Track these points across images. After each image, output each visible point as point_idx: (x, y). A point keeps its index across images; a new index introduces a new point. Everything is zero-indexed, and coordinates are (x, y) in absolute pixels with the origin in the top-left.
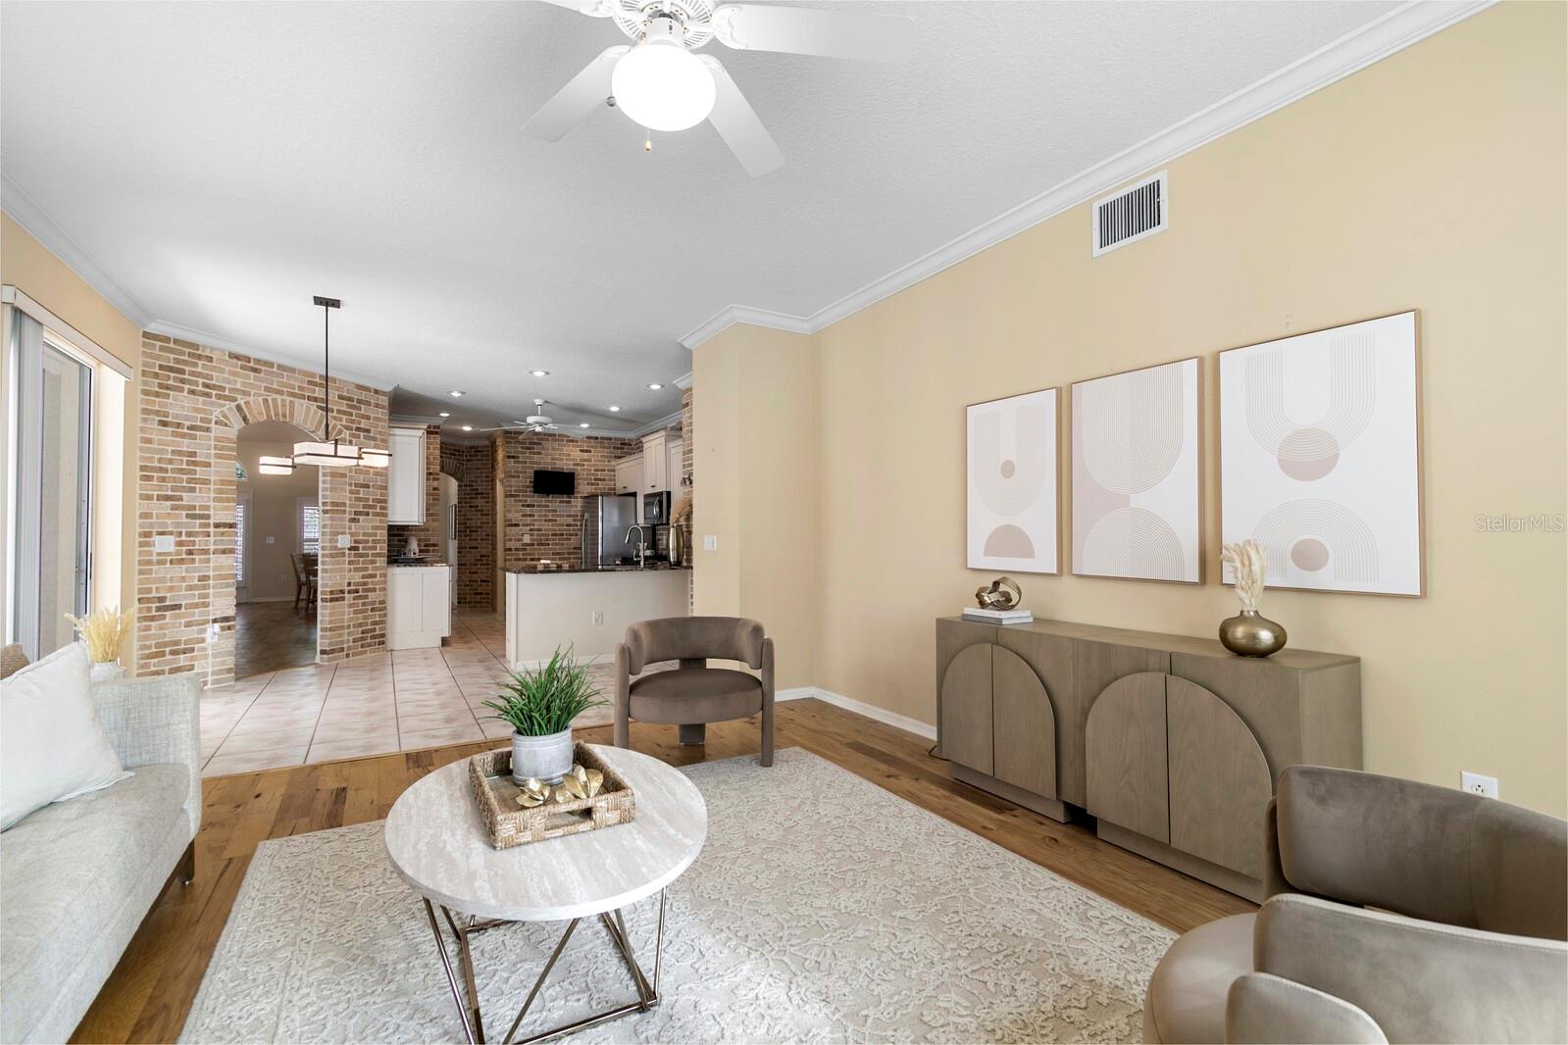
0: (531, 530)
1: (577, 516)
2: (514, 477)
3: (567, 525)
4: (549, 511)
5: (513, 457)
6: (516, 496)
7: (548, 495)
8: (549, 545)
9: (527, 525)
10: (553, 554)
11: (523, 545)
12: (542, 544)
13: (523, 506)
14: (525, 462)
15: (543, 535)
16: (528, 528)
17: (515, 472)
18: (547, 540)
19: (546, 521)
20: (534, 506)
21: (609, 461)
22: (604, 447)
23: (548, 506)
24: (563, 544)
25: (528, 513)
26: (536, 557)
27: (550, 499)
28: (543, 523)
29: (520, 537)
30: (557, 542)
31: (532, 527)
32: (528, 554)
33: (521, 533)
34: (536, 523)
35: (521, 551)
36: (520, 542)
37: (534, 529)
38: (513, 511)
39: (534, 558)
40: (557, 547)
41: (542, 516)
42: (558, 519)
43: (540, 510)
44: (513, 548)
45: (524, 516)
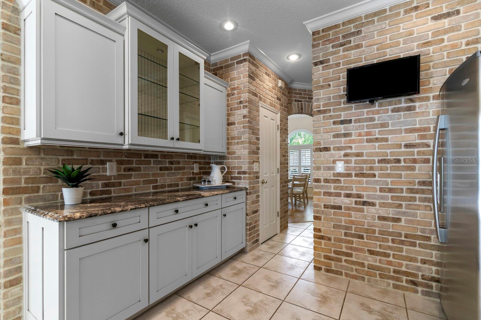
0: (346, 155)
2: (322, 87)
3: (406, 146)
4: (375, 126)
5: (322, 62)
6: (325, 112)
7: (372, 102)
8: (374, 176)
9: (339, 149)
10: (381, 190)
11: (335, 175)
12: (363, 175)
13: (334, 123)
14: (338, 64)
15: (365, 162)
16: (342, 153)
17: (324, 80)
18: (372, 169)
19: (368, 141)
20: (350, 121)
23: (372, 119)
24: (399, 176)
25: (343, 132)
26: (354, 192)
27: (377, 108)
28: (365, 144)
29: (332, 165)
30: (389, 171)
31: (348, 151)
32: (342, 188)
33: (332, 159)
34: (353, 146)
35: (333, 183)
36: (332, 172)
37: (350, 153)
38: (322, 132)
39: (351, 194)
40: (389, 180)
41: (363, 134)
42: (390, 137)
43: (359, 126)
44: (322, 178)
45: (337, 136)
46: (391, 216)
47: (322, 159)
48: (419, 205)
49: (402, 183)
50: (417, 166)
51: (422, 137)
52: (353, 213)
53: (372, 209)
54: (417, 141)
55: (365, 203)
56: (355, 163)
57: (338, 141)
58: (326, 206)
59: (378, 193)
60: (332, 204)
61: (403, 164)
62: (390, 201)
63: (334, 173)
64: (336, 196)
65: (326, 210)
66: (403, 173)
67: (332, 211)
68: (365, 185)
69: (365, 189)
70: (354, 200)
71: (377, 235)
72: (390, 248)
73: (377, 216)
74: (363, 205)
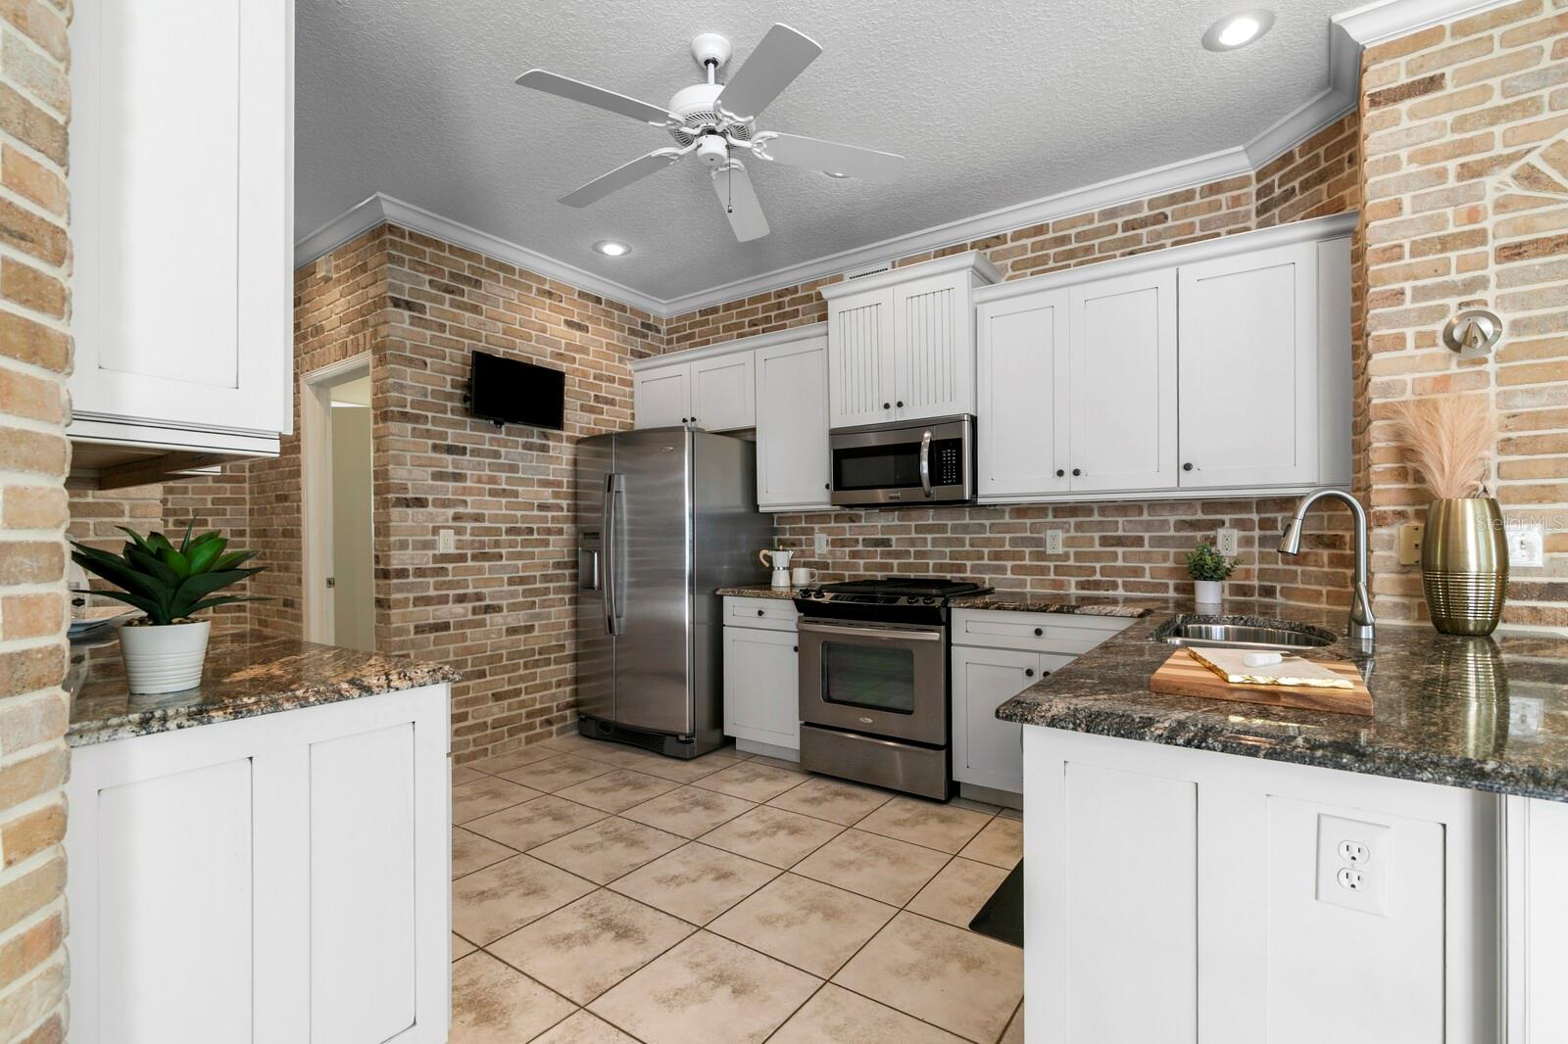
0: (456, 517)
1: (559, 484)
2: (411, 362)
3: (542, 507)
4: (501, 468)
5: (409, 306)
6: (416, 419)
7: (498, 423)
8: (500, 557)
9: (444, 504)
10: (510, 582)
11: (437, 559)
12: (485, 557)
13: (436, 448)
14: (442, 327)
15: (488, 531)
16: (450, 512)
17: (415, 348)
18: (497, 544)
19: (493, 493)
20: (463, 451)
21: (621, 360)
22: (612, 326)
23: (496, 455)
24: (532, 556)
25: (450, 469)
26: (471, 590)
27: (503, 436)
28: (487, 498)
29: (430, 537)
30: (519, 549)
31: (461, 510)
32: (451, 585)
33: (431, 525)
34: (469, 499)
35: (433, 577)
36: (431, 553)
37: (464, 514)
38: (409, 462)
39: (465, 595)
40: (520, 563)
41: (484, 479)
42: (520, 489)
43: (479, 463)
44: (410, 568)
45: (439, 476)
46: (522, 624)
47: (410, 523)
48: (554, 599)
49: (534, 567)
50: (551, 538)
51: (556, 495)
52: (468, 631)
53: (497, 618)
54: (551, 501)
55: (488, 609)
56: (472, 534)
57: (442, 486)
58: (419, 630)
59: (506, 588)
60: (431, 621)
61: (535, 536)
62: (521, 599)
63: (434, 555)
64: (440, 603)
65: (420, 636)
66: (537, 550)
67: (432, 636)
68: (487, 576)
69: (487, 583)
70: (470, 606)
71: (505, 662)
72: (522, 679)
73: (504, 628)
74: (486, 613)
